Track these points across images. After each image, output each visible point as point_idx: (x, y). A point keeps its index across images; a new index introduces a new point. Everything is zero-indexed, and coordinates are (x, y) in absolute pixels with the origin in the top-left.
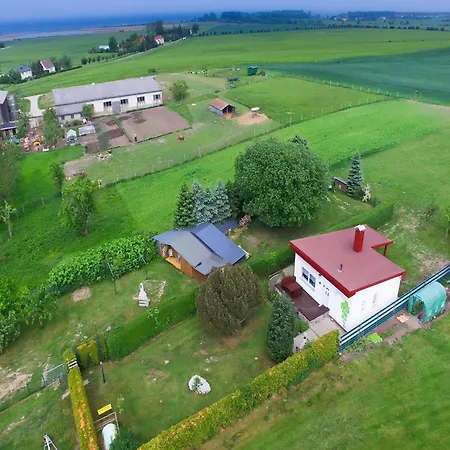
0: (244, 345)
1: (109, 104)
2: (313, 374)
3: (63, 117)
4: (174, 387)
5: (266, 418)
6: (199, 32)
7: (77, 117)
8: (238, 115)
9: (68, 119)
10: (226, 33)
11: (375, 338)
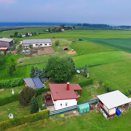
0: (28, 109)
1: (37, 45)
2: (40, 121)
3: (24, 47)
4: (6, 116)
5: (20, 129)
6: (75, 28)
7: (28, 47)
8: (68, 51)
9: (25, 47)
10: (82, 29)
11: (62, 115)
